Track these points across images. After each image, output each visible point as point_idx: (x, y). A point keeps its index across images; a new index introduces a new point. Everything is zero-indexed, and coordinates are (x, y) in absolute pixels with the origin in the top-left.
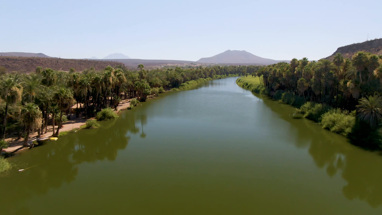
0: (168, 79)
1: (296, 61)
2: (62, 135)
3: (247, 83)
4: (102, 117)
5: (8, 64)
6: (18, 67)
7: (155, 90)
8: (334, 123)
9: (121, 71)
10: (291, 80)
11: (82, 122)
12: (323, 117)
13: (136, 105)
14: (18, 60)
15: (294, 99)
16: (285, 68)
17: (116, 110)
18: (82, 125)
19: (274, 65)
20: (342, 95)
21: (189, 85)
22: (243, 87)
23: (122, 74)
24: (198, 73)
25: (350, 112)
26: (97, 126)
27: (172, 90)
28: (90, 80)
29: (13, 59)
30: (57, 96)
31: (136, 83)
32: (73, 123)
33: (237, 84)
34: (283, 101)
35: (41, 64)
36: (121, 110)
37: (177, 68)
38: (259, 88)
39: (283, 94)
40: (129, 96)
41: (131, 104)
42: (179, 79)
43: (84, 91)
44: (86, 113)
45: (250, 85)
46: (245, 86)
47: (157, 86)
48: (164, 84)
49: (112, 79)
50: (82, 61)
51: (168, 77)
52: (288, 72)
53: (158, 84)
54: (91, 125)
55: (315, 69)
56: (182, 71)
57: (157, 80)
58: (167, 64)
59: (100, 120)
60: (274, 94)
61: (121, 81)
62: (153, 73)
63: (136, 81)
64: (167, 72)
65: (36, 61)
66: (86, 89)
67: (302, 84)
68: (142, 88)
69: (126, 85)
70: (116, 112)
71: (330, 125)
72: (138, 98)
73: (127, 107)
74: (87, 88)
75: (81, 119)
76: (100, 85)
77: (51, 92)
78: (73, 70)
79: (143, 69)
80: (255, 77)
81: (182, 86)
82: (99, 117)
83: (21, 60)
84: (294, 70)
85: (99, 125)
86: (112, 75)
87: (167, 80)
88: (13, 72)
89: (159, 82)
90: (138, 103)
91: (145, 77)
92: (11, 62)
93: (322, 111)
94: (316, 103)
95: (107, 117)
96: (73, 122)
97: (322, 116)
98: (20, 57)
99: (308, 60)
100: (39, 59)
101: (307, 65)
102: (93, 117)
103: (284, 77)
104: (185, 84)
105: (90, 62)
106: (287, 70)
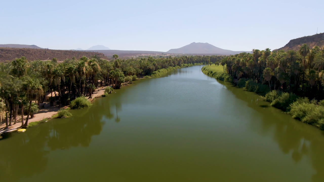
0: (141, 67)
1: (259, 52)
2: (31, 126)
3: (211, 71)
4: (75, 105)
5: (2, 54)
6: (10, 56)
7: (128, 78)
8: (305, 113)
9: (96, 61)
10: (254, 69)
11: (55, 111)
12: (291, 107)
13: (110, 93)
14: (11, 51)
15: (258, 87)
16: (248, 58)
17: (90, 97)
18: (55, 114)
19: (236, 55)
20: (307, 84)
21: (160, 73)
22: (208, 74)
23: (96, 63)
24: (168, 63)
25: (319, 101)
26: (69, 115)
27: (144, 77)
28: (63, 70)
29: (7, 50)
30: (25, 87)
31: (111, 72)
32: (46, 112)
33: (202, 71)
34: (247, 88)
35: (31, 54)
36: (96, 98)
37: (149, 57)
38: (223, 76)
39: (247, 82)
40: (105, 83)
41: (105, 92)
42: (151, 68)
43: (58, 80)
44: (60, 101)
45: (214, 73)
46: (210, 73)
47: (130, 74)
48: (137, 72)
49: (86, 69)
50: (67, 52)
51: (141, 66)
52: (251, 62)
53: (132, 73)
54: (63, 114)
55: (280, 59)
56: (154, 61)
57: (131, 69)
58: (141, 55)
59: (73, 108)
60: (238, 81)
61: (95, 70)
62: (128, 63)
63: (111, 69)
64: (140, 62)
65: (27, 52)
66: (59, 79)
67: (268, 73)
68: (117, 76)
69: (101, 74)
70: (91, 100)
71: (301, 115)
72: (113, 85)
73: (101, 95)
74: (60, 77)
75: (55, 108)
76: (74, 75)
77: (18, 83)
78: (56, 60)
79: (118, 58)
80: (218, 65)
81: (153, 73)
82: (73, 106)
83: (13, 51)
84: (258, 60)
85: (71, 114)
86: (86, 64)
87: (141, 69)
88: (6, 61)
89: (133, 70)
90: (112, 90)
91: (120, 66)
92: (5, 53)
93: (290, 100)
94: (283, 92)
95: (80, 106)
96: (46, 110)
97: (290, 105)
98: (12, 48)
99: (270, 51)
100: (29, 50)
101: (270, 55)
102: (67, 105)
103: (247, 66)
104: (156, 72)
105: (74, 52)
106: (250, 59)
